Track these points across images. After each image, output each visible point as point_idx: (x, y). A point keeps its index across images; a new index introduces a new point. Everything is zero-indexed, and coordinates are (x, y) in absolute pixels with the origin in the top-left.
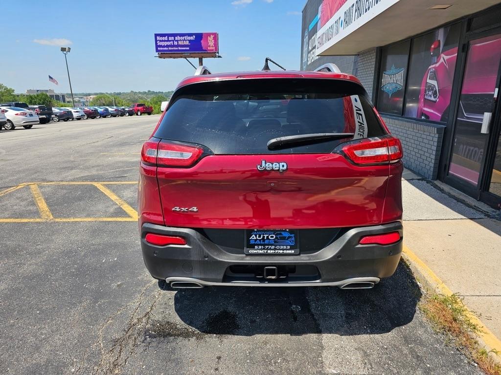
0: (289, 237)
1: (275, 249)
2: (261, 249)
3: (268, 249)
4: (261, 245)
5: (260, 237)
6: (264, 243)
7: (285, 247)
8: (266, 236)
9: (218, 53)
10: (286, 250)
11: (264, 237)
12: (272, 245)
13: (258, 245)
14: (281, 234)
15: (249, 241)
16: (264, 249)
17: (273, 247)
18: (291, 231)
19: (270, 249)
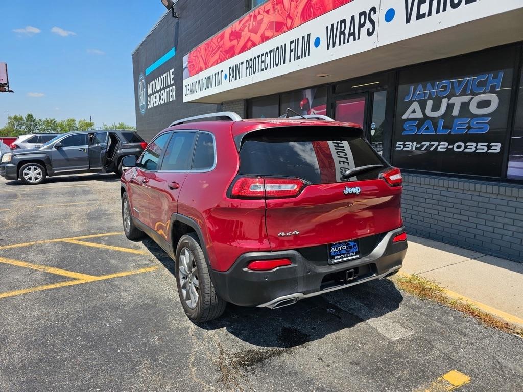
0: (354, 246)
1: (347, 257)
2: (339, 259)
3: (343, 258)
4: (338, 255)
5: (337, 249)
6: (340, 254)
7: (352, 254)
8: (340, 247)
9: (8, 87)
10: (354, 255)
11: (339, 248)
12: (345, 254)
13: (337, 255)
14: (349, 244)
15: (330, 253)
16: (340, 258)
17: (346, 255)
18: (355, 241)
19: (345, 257)
